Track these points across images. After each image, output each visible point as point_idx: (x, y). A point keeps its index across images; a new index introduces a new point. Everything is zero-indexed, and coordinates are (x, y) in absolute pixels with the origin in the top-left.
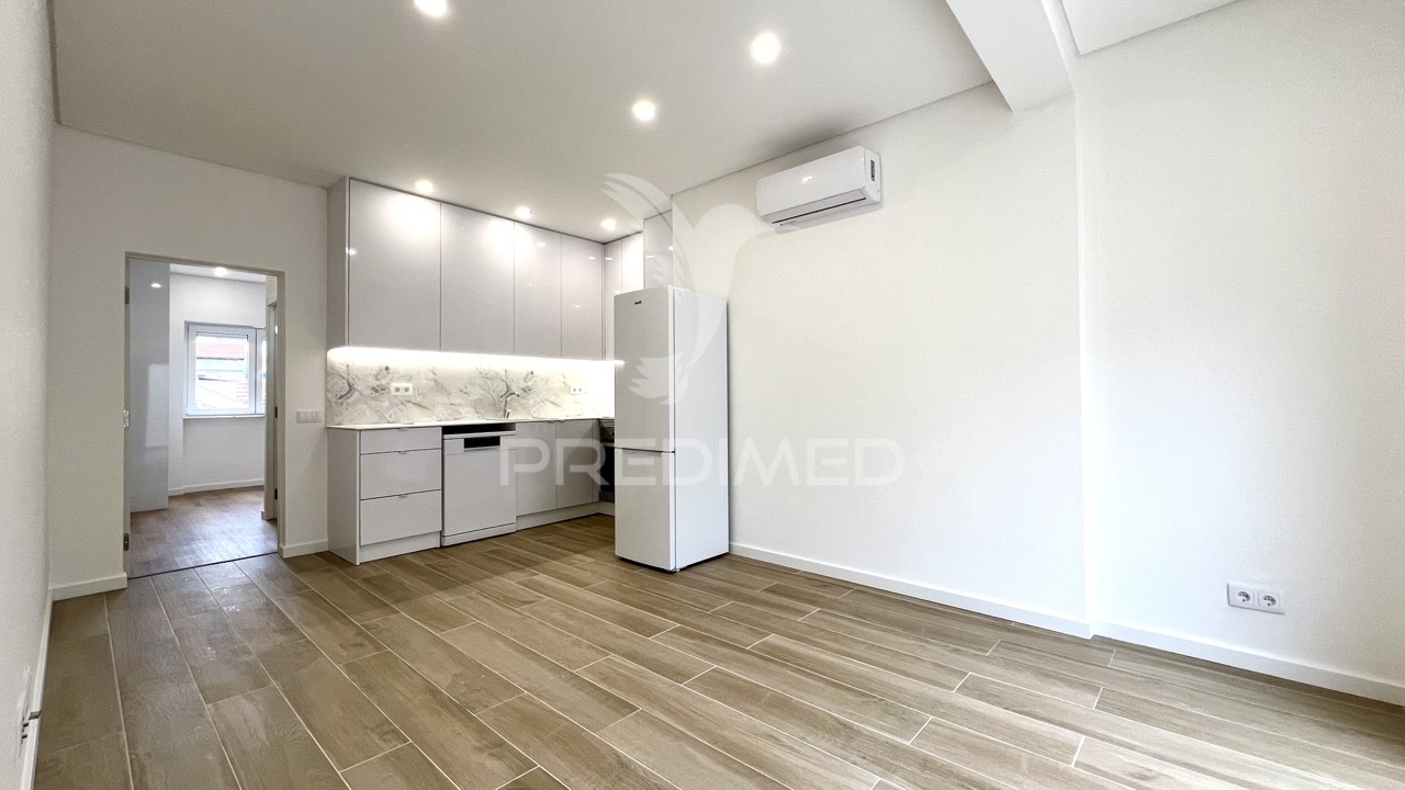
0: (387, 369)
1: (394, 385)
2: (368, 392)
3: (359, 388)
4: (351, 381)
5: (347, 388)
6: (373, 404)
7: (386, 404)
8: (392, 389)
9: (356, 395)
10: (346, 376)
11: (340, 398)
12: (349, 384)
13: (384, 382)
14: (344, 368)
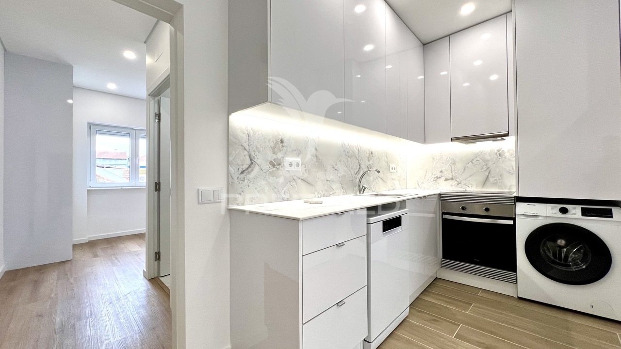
0: (282, 141)
1: (288, 159)
2: (266, 166)
3: (259, 162)
4: (253, 154)
5: (248, 162)
6: (271, 179)
7: (281, 180)
8: (286, 164)
9: (256, 169)
10: (247, 148)
11: (242, 172)
12: (250, 156)
13: (279, 155)
14: (245, 137)
